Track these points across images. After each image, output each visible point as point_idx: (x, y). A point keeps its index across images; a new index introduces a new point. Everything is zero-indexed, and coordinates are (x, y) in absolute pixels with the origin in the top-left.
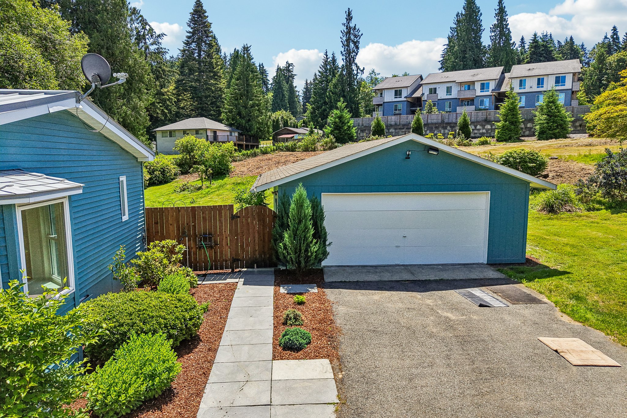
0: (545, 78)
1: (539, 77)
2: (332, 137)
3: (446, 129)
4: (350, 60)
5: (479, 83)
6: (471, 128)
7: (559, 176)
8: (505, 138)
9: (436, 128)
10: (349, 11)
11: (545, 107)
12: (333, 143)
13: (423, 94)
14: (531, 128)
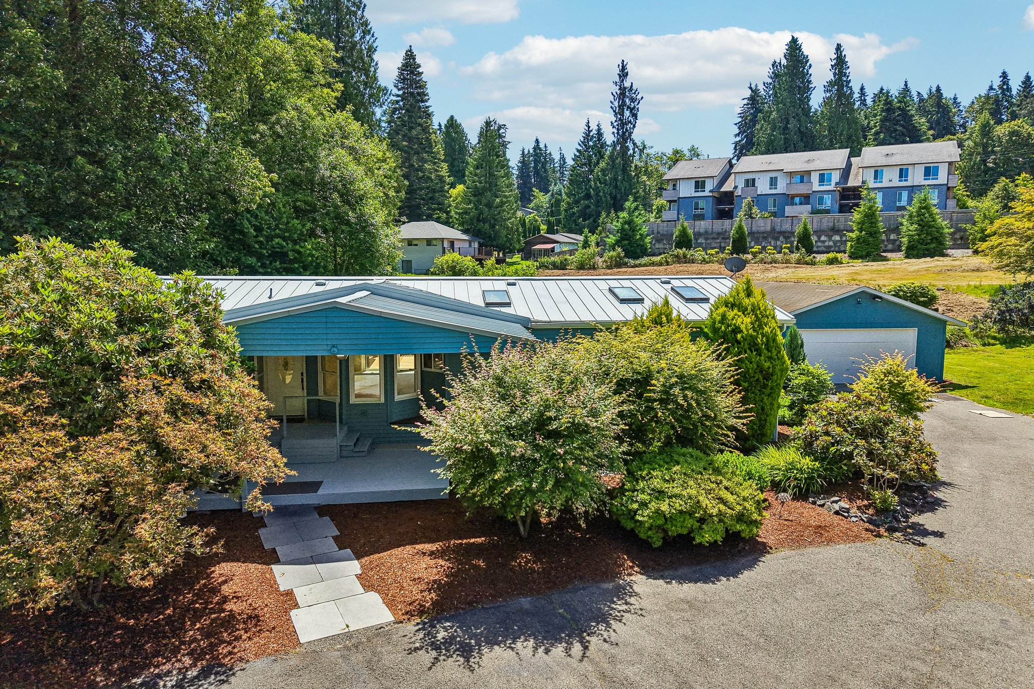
0: (910, 168)
1: (902, 167)
2: (619, 250)
3: (779, 240)
4: (624, 133)
5: (817, 173)
6: (814, 239)
7: (949, 310)
8: (860, 253)
9: (765, 238)
10: (623, 64)
11: (914, 214)
12: (621, 258)
13: (736, 187)
14: (895, 240)
